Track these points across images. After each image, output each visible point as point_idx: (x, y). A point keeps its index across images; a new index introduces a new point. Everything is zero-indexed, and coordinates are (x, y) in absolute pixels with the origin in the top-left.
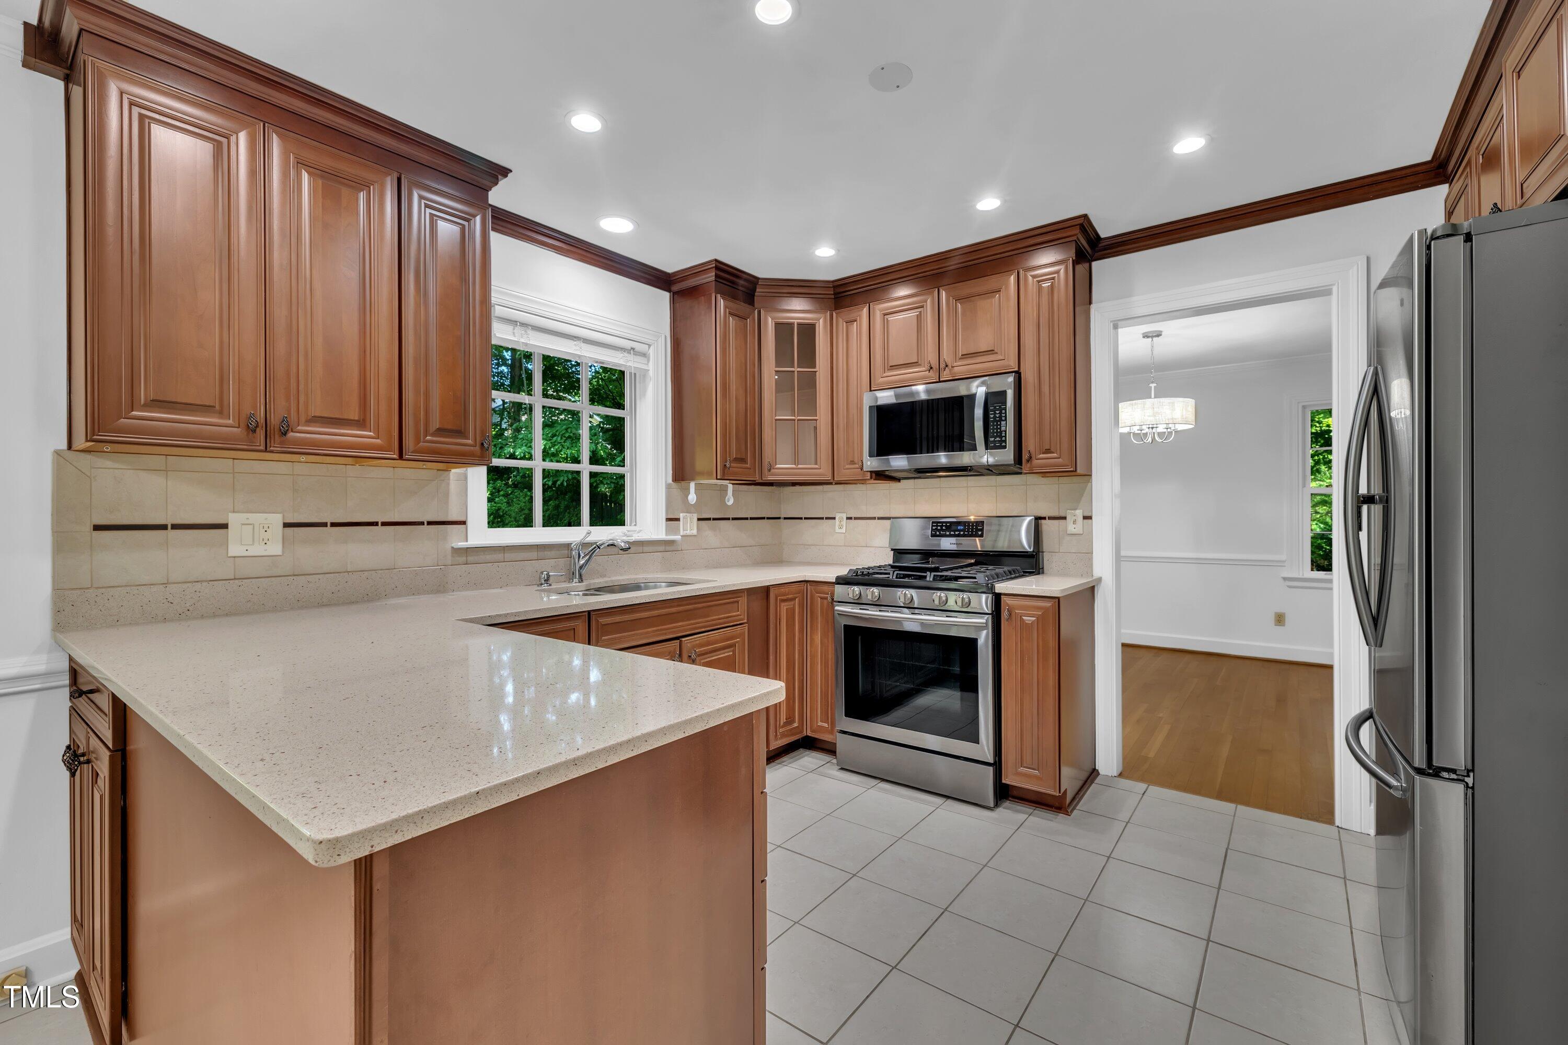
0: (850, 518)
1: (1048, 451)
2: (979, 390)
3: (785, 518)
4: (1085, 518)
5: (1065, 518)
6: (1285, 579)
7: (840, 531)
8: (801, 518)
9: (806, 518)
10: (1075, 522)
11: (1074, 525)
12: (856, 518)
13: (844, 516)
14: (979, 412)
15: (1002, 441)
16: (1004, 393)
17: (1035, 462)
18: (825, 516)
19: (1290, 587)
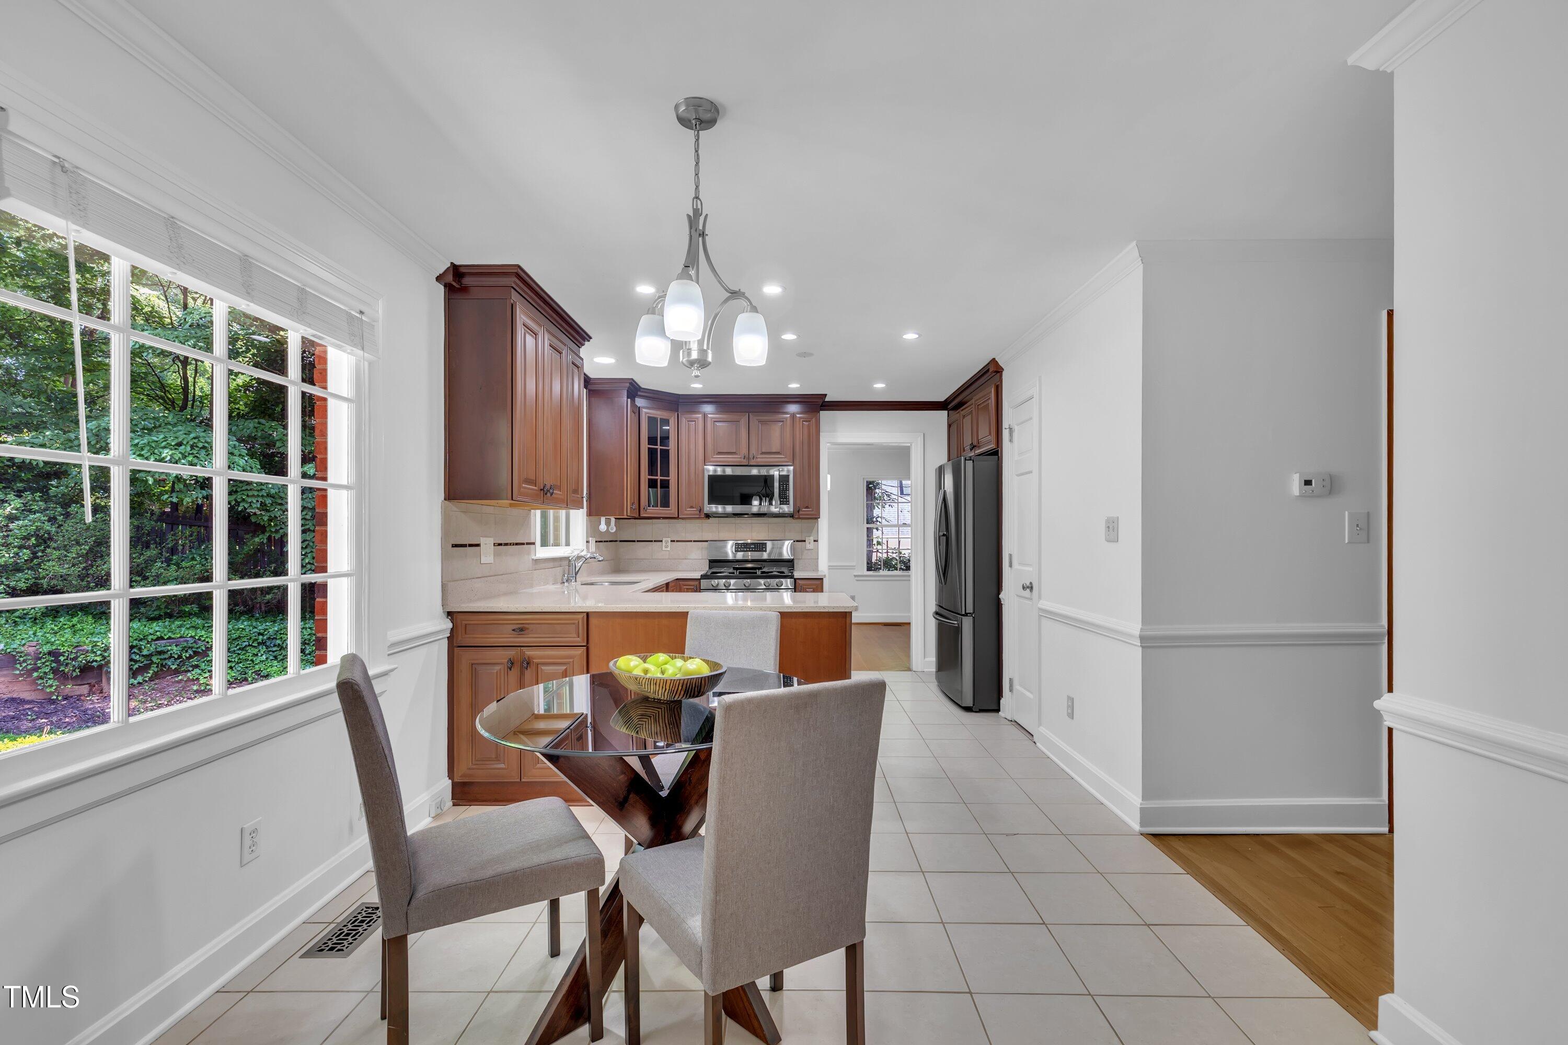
0: (674, 541)
1: (807, 507)
2: (775, 473)
3: (620, 541)
4: (814, 541)
5: (805, 541)
6: (855, 576)
7: (666, 549)
8: (634, 541)
9: (638, 541)
10: (809, 543)
11: (810, 545)
12: (677, 541)
13: (669, 540)
14: (776, 485)
15: (787, 501)
16: (788, 476)
17: (801, 512)
18: (653, 540)
19: (857, 580)
